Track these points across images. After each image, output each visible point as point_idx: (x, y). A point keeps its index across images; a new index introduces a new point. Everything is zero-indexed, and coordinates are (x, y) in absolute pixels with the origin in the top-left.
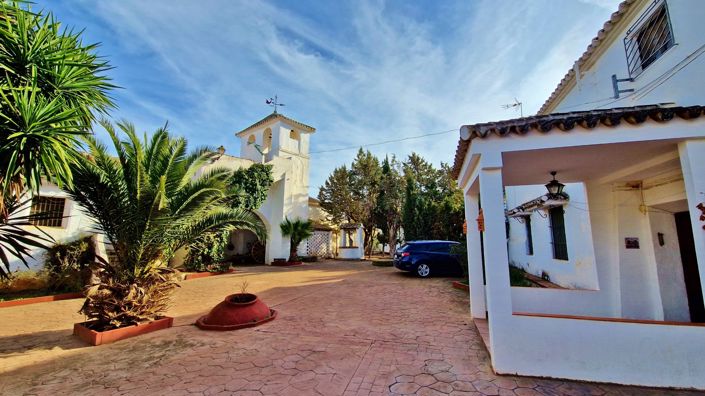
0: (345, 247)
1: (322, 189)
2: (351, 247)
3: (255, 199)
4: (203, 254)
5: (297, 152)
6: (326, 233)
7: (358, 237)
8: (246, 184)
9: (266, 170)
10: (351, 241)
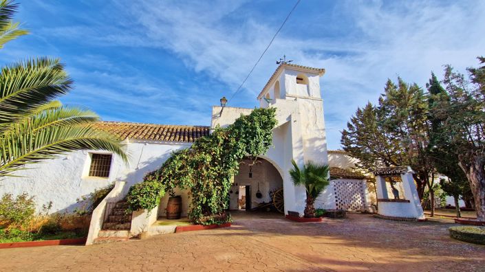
0: (387, 200)
1: (345, 133)
2: (397, 200)
3: (257, 143)
4: (201, 204)
5: (307, 96)
6: (358, 181)
7: (405, 186)
8: (245, 128)
9: (268, 113)
10: (395, 192)
